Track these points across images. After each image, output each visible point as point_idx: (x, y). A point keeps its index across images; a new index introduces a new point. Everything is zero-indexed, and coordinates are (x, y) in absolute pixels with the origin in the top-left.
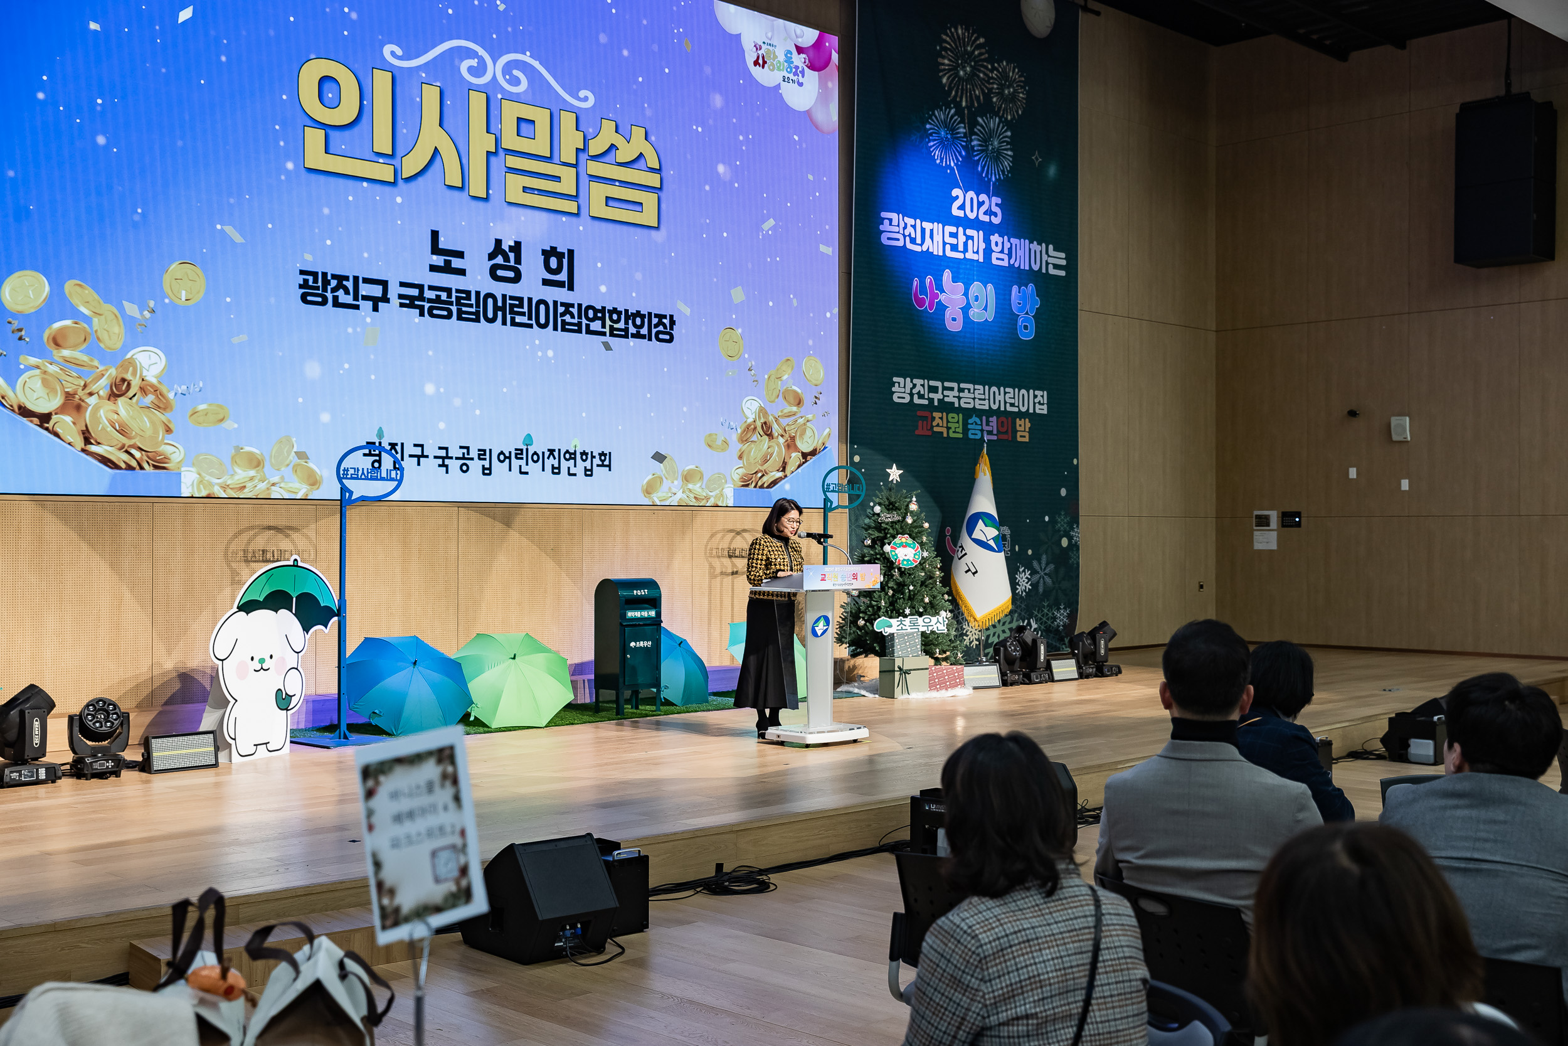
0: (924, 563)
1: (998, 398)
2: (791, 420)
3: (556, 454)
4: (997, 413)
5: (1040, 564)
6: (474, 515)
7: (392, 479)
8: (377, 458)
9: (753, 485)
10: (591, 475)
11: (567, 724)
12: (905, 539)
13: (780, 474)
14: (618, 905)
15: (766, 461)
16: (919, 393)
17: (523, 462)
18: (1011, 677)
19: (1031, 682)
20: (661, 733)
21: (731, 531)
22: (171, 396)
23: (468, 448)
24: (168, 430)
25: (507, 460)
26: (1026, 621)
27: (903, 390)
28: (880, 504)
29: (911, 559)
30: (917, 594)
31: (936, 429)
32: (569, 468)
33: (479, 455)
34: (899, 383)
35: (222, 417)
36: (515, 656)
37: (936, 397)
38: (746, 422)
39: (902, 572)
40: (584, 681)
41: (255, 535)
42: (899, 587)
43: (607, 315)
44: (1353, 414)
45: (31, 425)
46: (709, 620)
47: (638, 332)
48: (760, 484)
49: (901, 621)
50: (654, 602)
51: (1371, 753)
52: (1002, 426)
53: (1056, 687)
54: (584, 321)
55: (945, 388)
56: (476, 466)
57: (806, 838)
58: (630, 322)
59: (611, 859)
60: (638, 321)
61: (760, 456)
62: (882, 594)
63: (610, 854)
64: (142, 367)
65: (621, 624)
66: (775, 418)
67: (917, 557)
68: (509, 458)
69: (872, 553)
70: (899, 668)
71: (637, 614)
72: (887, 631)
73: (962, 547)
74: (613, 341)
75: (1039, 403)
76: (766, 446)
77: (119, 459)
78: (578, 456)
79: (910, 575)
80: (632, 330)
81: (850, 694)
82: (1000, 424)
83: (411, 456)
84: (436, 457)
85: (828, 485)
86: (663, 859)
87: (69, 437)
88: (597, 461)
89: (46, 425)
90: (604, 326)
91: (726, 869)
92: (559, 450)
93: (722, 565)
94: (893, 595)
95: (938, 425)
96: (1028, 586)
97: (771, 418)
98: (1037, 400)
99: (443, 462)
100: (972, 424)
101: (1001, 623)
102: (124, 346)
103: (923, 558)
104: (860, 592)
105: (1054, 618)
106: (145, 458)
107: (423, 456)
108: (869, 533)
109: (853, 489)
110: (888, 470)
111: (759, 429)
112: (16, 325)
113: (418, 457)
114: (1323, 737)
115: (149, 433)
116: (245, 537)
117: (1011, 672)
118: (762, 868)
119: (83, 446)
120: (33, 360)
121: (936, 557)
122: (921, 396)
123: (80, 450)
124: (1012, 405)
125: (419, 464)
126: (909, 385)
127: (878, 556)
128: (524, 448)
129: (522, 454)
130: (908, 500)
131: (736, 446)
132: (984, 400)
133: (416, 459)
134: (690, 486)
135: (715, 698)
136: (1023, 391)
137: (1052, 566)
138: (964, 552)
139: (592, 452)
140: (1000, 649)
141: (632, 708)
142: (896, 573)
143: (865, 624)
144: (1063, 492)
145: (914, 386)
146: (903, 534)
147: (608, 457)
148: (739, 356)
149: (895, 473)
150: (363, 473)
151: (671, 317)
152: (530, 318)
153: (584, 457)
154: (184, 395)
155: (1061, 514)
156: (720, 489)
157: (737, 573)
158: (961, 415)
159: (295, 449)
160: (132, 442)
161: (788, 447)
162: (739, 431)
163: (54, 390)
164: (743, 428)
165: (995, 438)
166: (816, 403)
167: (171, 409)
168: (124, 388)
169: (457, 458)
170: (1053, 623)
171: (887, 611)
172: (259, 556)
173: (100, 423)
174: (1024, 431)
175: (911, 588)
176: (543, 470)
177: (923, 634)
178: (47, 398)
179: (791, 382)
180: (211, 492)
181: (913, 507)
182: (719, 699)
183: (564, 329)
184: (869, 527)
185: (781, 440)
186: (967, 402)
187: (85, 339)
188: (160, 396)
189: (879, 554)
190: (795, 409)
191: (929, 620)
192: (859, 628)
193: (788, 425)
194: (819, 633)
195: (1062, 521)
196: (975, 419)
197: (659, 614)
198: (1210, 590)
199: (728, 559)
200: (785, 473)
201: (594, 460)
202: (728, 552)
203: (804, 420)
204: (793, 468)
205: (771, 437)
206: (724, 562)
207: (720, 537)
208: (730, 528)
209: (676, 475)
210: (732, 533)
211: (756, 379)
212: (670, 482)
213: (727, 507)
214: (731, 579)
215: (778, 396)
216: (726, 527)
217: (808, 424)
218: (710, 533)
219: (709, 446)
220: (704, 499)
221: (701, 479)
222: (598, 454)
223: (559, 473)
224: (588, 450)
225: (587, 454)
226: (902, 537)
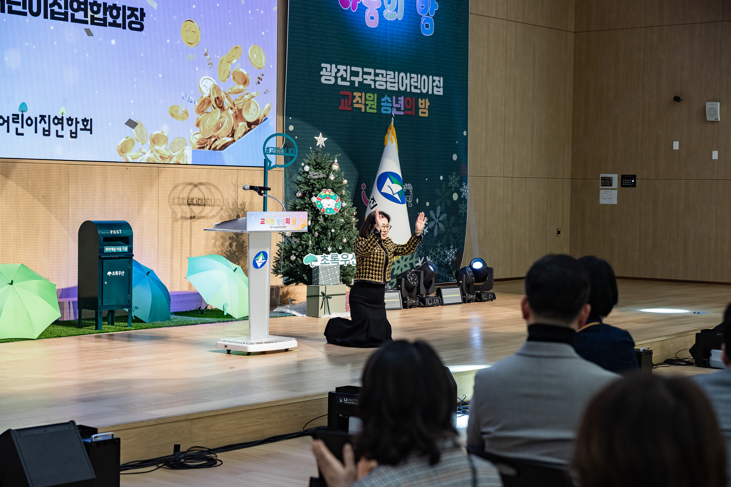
0: (343, 211)
1: (405, 82)
2: (238, 96)
4: (404, 93)
5: (435, 213)
9: (208, 147)
10: (76, 137)
11: (55, 337)
12: (328, 192)
13: (230, 139)
14: (95, 477)
15: (218, 129)
16: (342, 76)
17: (19, 126)
18: (410, 301)
19: (425, 306)
20: (132, 344)
21: (190, 184)
25: (6, 124)
26: (423, 258)
27: (329, 74)
28: (309, 164)
29: (333, 208)
30: (337, 236)
31: (355, 106)
32: (57, 131)
34: (326, 68)
36: (12, 282)
37: (357, 80)
38: (202, 97)
39: (326, 219)
40: (69, 302)
42: (323, 230)
43: (89, 7)
44: (677, 99)
46: (172, 254)
47: (115, 22)
48: (213, 146)
49: (324, 257)
50: (127, 240)
51: (682, 360)
52: (408, 104)
53: (445, 309)
54: (70, 12)
55: (364, 73)
57: (246, 425)
58: (108, 13)
59: (89, 441)
60: (115, 13)
61: (214, 123)
62: (310, 236)
63: (89, 436)
65: (100, 257)
66: (226, 94)
67: (337, 206)
68: (8, 121)
69: (302, 203)
70: (323, 293)
71: (113, 249)
72: (313, 265)
73: (373, 199)
74: (94, 28)
75: (437, 86)
76: (218, 117)
78: (65, 121)
79: (332, 220)
80: (110, 20)
81: (283, 314)
82: (406, 102)
85: (268, 148)
86: (132, 442)
88: (80, 126)
90: (86, 16)
91: (183, 449)
92: (49, 116)
93: (182, 211)
94: (319, 236)
95: (357, 103)
96: (426, 231)
97: (223, 94)
98: (435, 84)
100: (384, 102)
101: (404, 259)
103: (342, 207)
104: (292, 233)
105: (445, 256)
108: (300, 187)
109: (287, 152)
110: (316, 138)
111: (213, 102)
114: (646, 348)
117: (410, 297)
118: (211, 448)
121: (353, 206)
122: (344, 79)
124: (416, 87)
126: (334, 70)
127: (307, 206)
128: (20, 114)
129: (18, 118)
130: (332, 161)
131: (194, 116)
132: (394, 83)
134: (157, 147)
135: (176, 316)
136: (424, 77)
137: (445, 215)
138: (375, 203)
139: (76, 119)
140: (402, 279)
141: (108, 324)
142: (321, 220)
143: (296, 259)
144: (455, 157)
145: (339, 70)
146: (327, 188)
147: (89, 123)
148: (197, 43)
149: (321, 140)
151: (142, 10)
152: (24, 8)
153: (70, 122)
155: (453, 175)
156: (181, 150)
157: (194, 217)
158: (376, 95)
161: (236, 117)
162: (197, 104)
164: (200, 101)
165: (402, 113)
166: (259, 83)
170: (444, 259)
171: (313, 249)
174: (425, 108)
175: (333, 231)
177: (342, 267)
179: (239, 65)
181: (335, 167)
182: (179, 317)
183: (53, 18)
184: (299, 183)
185: (231, 112)
186: (380, 85)
189: (308, 204)
190: (242, 87)
191: (345, 256)
192: (291, 262)
193: (236, 100)
194: (259, 265)
195: (454, 180)
196: (386, 98)
197: (131, 250)
198: (566, 235)
199: (187, 206)
200: (233, 138)
201: (78, 124)
202: (187, 201)
203: (250, 96)
204: (240, 134)
205: (222, 110)
206: (184, 209)
207: (181, 189)
208: (189, 181)
209: (145, 138)
210: (191, 186)
211: (210, 63)
212: (140, 143)
213: (187, 164)
214: (189, 222)
215: (229, 76)
216: (185, 181)
217: (252, 99)
218: (173, 186)
219: (172, 115)
220: (168, 158)
221: (166, 142)
222: (81, 120)
223: (49, 135)
224: (73, 117)
225: (73, 119)
226: (326, 191)
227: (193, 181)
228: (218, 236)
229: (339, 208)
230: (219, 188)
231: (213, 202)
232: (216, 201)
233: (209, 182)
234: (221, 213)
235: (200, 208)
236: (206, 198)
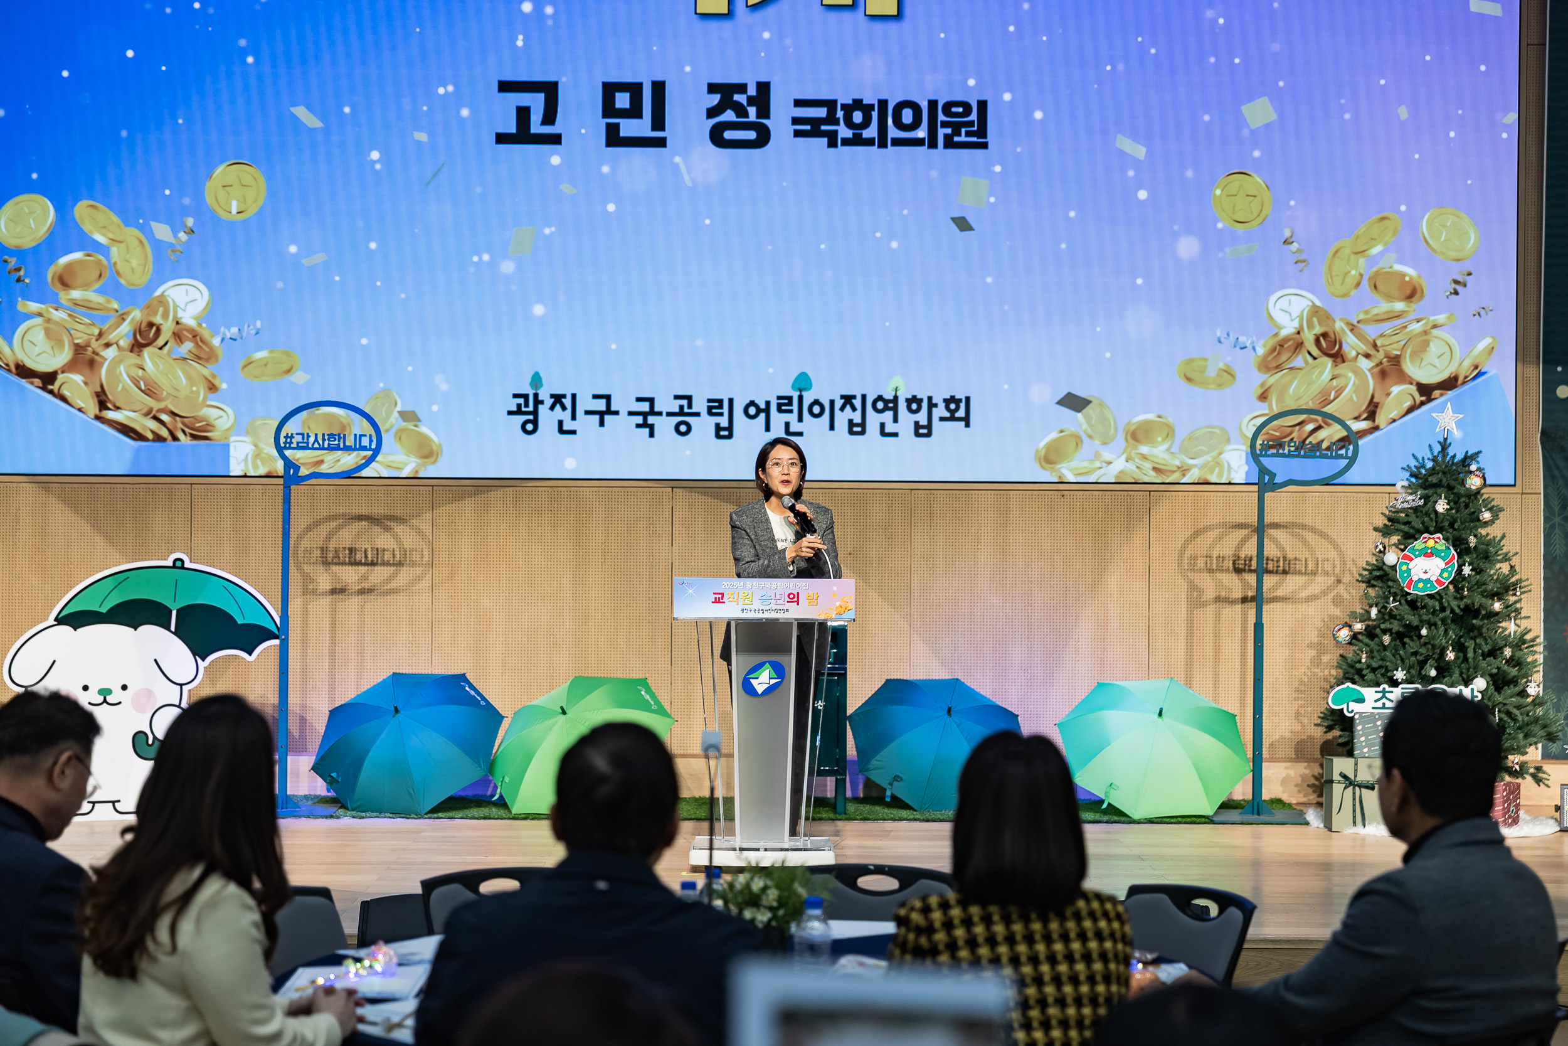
2: (1387, 327)
3: (857, 403)
6: (700, 500)
7: (364, 448)
8: (531, 417)
10: (929, 435)
13: (1363, 425)
17: (793, 418)
22: (216, 342)
23: (689, 398)
24: (213, 388)
25: (763, 416)
30: (1433, 644)
32: (883, 425)
33: (710, 409)
35: (286, 367)
38: (1276, 335)
41: (339, 528)
42: (1402, 630)
45: (31, 388)
49: (1384, 691)
56: (704, 425)
64: (176, 307)
66: (1348, 324)
67: (1445, 575)
68: (767, 411)
72: (1352, 709)
76: (1327, 375)
77: (145, 427)
78: (902, 405)
79: (1426, 607)
83: (587, 413)
84: (631, 413)
87: (79, 401)
88: (940, 411)
89: (50, 387)
92: (864, 397)
93: (1219, 585)
97: (1339, 325)
99: (645, 420)
102: (150, 281)
106: (180, 425)
107: (609, 411)
111: (1310, 346)
112: (13, 264)
113: (601, 414)
115: (184, 393)
116: (324, 530)
119: (97, 412)
120: (33, 306)
123: (93, 417)
125: (602, 424)
127: (1377, 573)
128: (795, 395)
129: (790, 404)
131: (1252, 378)
133: (597, 417)
134: (1144, 449)
139: (930, 398)
146: (1429, 531)
147: (963, 405)
148: (1260, 219)
150: (316, 440)
153: (914, 406)
154: (235, 340)
156: (1214, 453)
159: (399, 408)
160: (162, 405)
161: (1383, 374)
162: (1261, 351)
163: (60, 343)
164: (1269, 346)
166: (1457, 293)
167: (217, 360)
168: (152, 334)
169: (669, 414)
172: (344, 556)
173: (120, 382)
175: (1424, 632)
176: (832, 428)
178: (51, 351)
179: (1392, 256)
180: (272, 469)
187: (100, 275)
188: (200, 344)
190: (1400, 306)
193: (1382, 335)
194: (759, 689)
199: (1234, 574)
200: (1374, 421)
201: (934, 410)
202: (1234, 563)
203: (1425, 324)
204: (1395, 412)
205: (1339, 360)
206: (1224, 581)
207: (1215, 536)
208: (1237, 521)
209: (1112, 431)
210: (1244, 530)
211: (1302, 258)
212: (1097, 442)
213: (1230, 484)
214: (1240, 609)
215: (1358, 284)
216: (1228, 520)
217: (1435, 332)
218: (1193, 530)
219: (1189, 379)
220: (1174, 472)
221: (1170, 436)
222: (942, 401)
223: (863, 432)
224: (923, 395)
225: (921, 400)
226: (1429, 538)
227: (1250, 521)
228: (1326, 642)
229: (1448, 577)
230: (1330, 534)
231: (1310, 566)
232: (1320, 563)
233: (1298, 521)
234: (1336, 591)
235: (1272, 578)
236: (1290, 556)
